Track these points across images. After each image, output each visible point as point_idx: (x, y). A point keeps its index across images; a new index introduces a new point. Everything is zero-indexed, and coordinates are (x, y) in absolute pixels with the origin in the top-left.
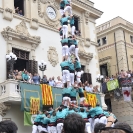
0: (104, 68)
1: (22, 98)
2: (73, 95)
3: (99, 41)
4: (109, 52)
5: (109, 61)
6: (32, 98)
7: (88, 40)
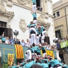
0: (58, 33)
1: (2, 55)
2: (38, 52)
3: (54, 14)
4: (61, 22)
5: (62, 28)
6: (9, 54)
7: (47, 14)
